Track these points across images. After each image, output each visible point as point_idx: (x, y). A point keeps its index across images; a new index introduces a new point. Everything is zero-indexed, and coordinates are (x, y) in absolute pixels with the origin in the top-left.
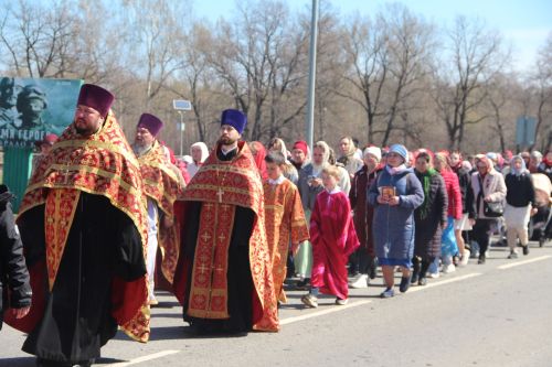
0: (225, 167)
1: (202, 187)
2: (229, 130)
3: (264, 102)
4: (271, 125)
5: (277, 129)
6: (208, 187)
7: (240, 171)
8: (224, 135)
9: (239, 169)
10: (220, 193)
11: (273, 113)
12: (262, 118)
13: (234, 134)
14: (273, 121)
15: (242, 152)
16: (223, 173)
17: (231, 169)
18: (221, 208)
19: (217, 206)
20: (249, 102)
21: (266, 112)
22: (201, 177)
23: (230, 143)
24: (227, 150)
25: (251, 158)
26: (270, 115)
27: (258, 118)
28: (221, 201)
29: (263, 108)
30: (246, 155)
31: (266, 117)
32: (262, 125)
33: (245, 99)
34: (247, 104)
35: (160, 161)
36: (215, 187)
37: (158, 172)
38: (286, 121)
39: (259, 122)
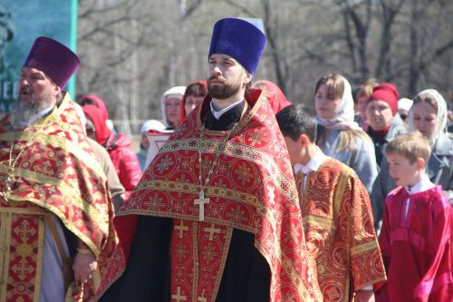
0: (216, 143)
1: (165, 186)
2: (226, 64)
3: (398, 18)
4: (411, 61)
5: (422, 67)
6: (179, 187)
7: (247, 153)
8: (214, 77)
9: (245, 149)
10: (201, 202)
11: (413, 37)
12: (393, 48)
13: (236, 74)
14: (414, 51)
15: (254, 112)
16: (212, 157)
17: (229, 148)
18: (202, 235)
19: (195, 228)
20: (369, 18)
21: (401, 37)
22: (165, 165)
23: (228, 92)
24: (222, 107)
25: (272, 125)
26: (408, 40)
27: (385, 48)
28: (202, 218)
29: (394, 28)
30: (262, 118)
31: (399, 46)
32: (394, 61)
33: (362, 12)
34: (364, 21)
35: (68, 136)
36: (192, 188)
37: (62, 158)
38: (439, 52)
39: (388, 55)
